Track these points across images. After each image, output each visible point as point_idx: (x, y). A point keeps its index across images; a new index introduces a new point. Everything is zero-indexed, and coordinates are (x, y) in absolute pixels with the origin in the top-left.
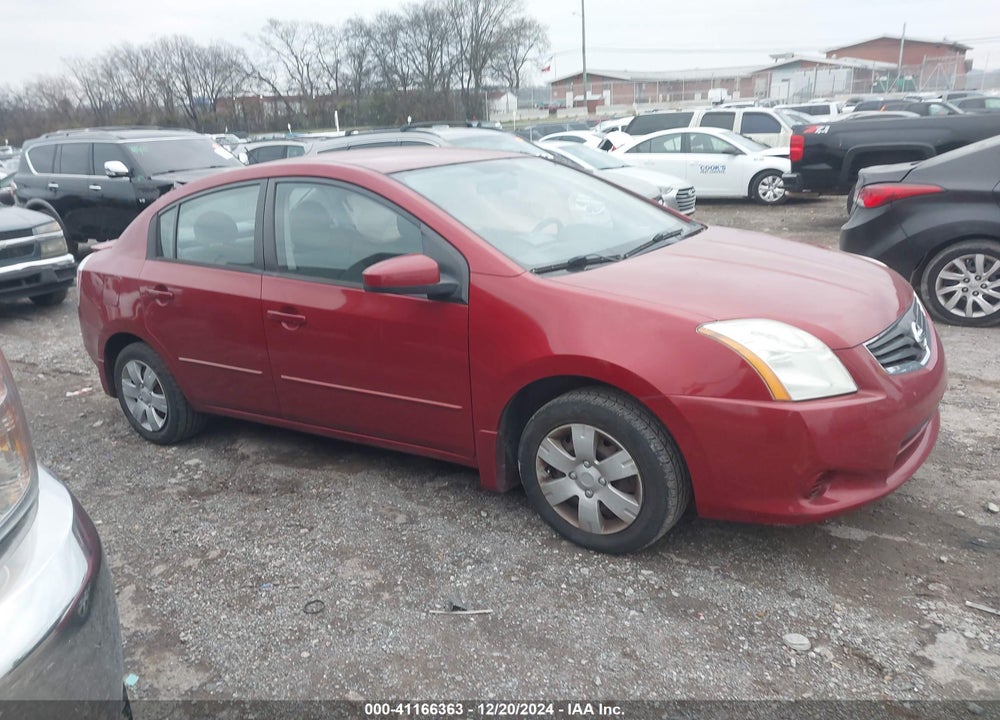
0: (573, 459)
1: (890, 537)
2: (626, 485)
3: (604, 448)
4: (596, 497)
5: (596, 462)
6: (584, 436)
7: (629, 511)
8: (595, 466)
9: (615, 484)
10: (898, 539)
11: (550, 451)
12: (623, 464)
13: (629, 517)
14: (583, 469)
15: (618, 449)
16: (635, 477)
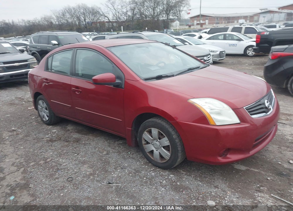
0: (152, 138)
1: (253, 170)
2: (166, 148)
3: (160, 136)
4: (159, 151)
5: (159, 140)
6: (155, 131)
7: (168, 156)
8: (158, 141)
9: (164, 147)
10: (256, 170)
11: (146, 136)
12: (166, 141)
13: (167, 158)
14: (155, 142)
15: (165, 137)
16: (169, 145)
